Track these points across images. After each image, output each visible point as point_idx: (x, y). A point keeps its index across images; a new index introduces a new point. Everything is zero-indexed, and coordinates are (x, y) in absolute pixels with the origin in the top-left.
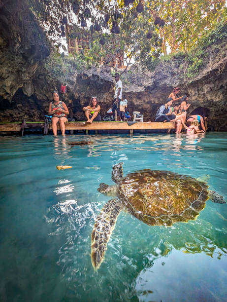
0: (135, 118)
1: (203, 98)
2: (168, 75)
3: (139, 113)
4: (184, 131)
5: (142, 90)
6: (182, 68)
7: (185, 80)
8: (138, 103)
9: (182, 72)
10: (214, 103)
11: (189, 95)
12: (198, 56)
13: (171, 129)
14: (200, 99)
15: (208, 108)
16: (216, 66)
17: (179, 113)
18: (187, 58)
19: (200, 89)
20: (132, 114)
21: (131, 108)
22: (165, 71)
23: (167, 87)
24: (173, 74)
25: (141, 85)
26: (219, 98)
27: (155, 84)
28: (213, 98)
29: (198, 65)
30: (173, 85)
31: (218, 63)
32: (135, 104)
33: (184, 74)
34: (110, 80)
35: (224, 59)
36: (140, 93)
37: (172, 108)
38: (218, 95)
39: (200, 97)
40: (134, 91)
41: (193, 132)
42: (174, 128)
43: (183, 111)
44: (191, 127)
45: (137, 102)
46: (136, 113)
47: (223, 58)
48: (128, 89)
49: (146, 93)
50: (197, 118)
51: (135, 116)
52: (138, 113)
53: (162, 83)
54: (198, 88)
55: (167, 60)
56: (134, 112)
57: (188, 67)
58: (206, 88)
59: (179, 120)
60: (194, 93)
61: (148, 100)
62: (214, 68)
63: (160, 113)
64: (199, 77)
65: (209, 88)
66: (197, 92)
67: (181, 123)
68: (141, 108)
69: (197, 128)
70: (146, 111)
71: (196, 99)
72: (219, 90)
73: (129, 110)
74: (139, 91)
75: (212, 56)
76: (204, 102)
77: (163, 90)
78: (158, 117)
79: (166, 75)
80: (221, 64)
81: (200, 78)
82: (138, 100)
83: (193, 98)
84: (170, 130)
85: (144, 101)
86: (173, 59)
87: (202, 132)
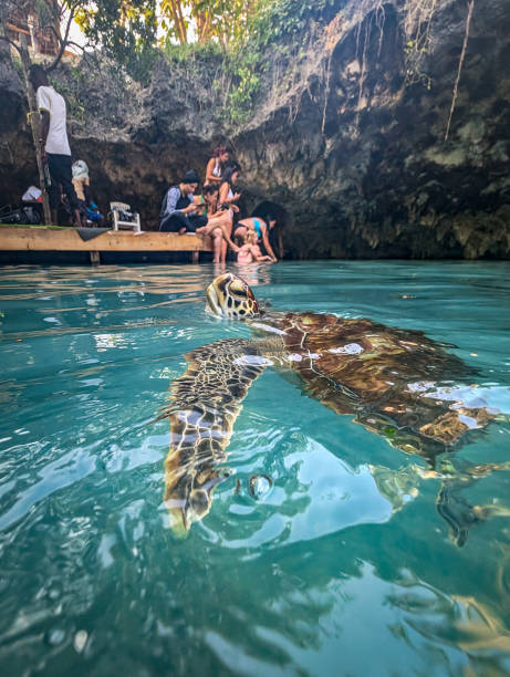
0: (117, 223)
1: (268, 178)
2: (188, 105)
3: (128, 207)
4: (231, 257)
5: (126, 138)
6: (219, 92)
7: (226, 126)
8: (121, 178)
9: (219, 102)
10: (289, 191)
11: (239, 168)
12: (249, 66)
13: (201, 253)
14: (263, 181)
15: (282, 204)
16: (284, 100)
17: (218, 213)
18: (227, 64)
19: (259, 153)
20: (106, 209)
21: (101, 191)
22: (177, 91)
23: (189, 139)
24: (197, 105)
25: (119, 123)
26: (297, 182)
27: (156, 123)
28: (287, 179)
29: (251, 90)
30: (200, 135)
31: (288, 94)
32: (113, 178)
33: (224, 108)
34: (11, 89)
35: (297, 86)
36: (120, 147)
37: (200, 196)
38: (296, 173)
39: (262, 177)
40: (101, 138)
41: (249, 259)
42: (206, 249)
43: (225, 207)
44: (245, 247)
45: (117, 175)
46: (119, 207)
47: (296, 82)
48: (80, 129)
49: (138, 150)
50: (253, 225)
51: (116, 215)
52: (124, 207)
53: (173, 127)
54: (256, 149)
55: (181, 59)
56: (113, 205)
57: (231, 91)
58: (272, 154)
59: (217, 230)
60: (248, 164)
61: (148, 171)
62: (281, 105)
63: (168, 208)
64: (256, 123)
65: (277, 154)
66: (255, 162)
67: (224, 237)
68: (131, 193)
69: (256, 250)
70: (146, 203)
71: (255, 180)
72: (295, 161)
73: (99, 198)
74: (115, 140)
75: (277, 72)
76: (271, 190)
77: (179, 146)
78: (164, 220)
79: (182, 104)
80: (293, 97)
81: (257, 125)
82: (118, 169)
83: (250, 177)
84: (197, 255)
85: (137, 173)
86: (194, 59)
87: (267, 260)
